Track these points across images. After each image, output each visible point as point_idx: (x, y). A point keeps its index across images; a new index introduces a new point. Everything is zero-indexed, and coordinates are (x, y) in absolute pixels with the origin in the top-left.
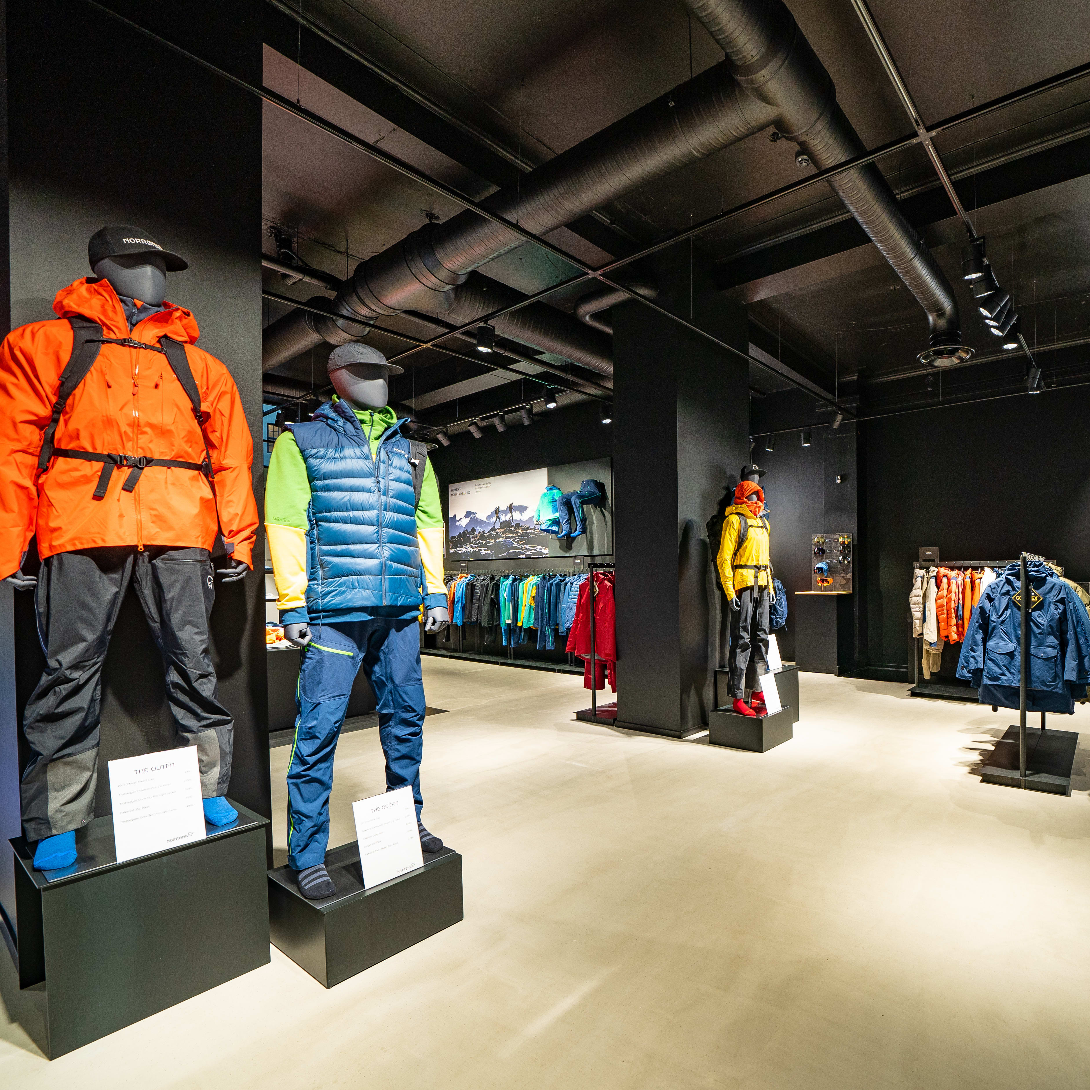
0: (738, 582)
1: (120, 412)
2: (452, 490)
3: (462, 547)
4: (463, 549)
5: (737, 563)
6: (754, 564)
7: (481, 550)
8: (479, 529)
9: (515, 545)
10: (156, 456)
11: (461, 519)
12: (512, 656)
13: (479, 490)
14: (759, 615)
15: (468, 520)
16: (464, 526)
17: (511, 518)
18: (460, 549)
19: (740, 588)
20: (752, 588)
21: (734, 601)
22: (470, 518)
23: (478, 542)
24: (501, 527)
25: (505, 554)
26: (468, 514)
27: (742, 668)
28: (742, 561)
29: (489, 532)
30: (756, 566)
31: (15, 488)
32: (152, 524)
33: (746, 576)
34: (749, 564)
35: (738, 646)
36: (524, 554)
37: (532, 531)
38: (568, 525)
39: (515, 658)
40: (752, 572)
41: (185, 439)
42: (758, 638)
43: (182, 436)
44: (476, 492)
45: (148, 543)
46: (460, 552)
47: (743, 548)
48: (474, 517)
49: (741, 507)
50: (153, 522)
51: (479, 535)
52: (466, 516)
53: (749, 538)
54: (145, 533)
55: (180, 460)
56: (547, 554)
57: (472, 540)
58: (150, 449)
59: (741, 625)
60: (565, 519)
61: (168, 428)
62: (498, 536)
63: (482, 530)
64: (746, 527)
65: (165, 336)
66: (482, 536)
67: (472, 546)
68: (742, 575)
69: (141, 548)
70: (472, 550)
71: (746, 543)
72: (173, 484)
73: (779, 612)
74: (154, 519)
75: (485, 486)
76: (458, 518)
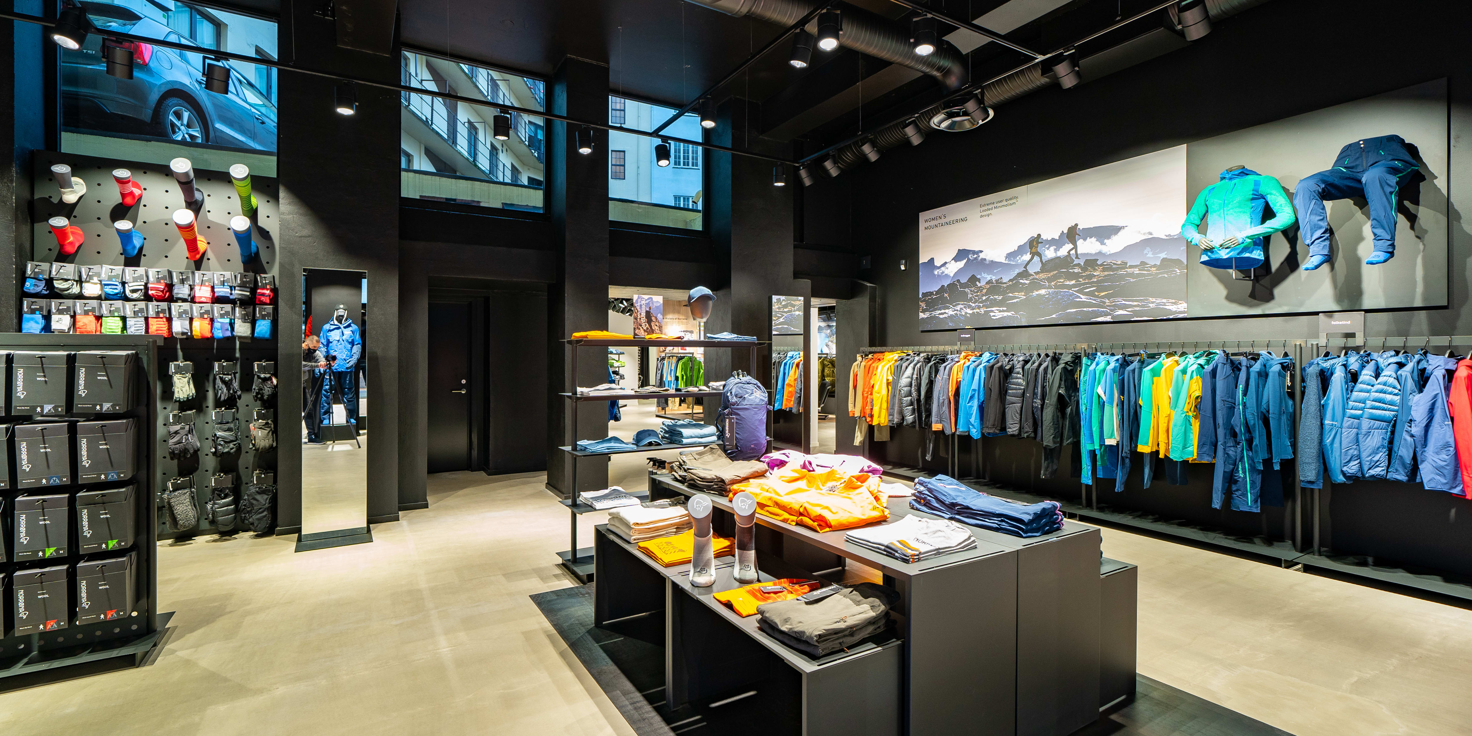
2: (926, 221)
3: (948, 308)
4: (950, 312)
7: (992, 311)
8: (986, 277)
9: (1084, 298)
11: (946, 263)
12: (1094, 504)
13: (989, 212)
15: (961, 264)
16: (952, 275)
17: (1073, 252)
18: (943, 311)
22: (965, 261)
23: (984, 298)
24: (1043, 270)
25: (1054, 316)
26: (961, 254)
29: (1011, 280)
36: (1109, 314)
37: (1136, 271)
38: (1327, 243)
39: (1101, 509)
44: (982, 216)
46: (941, 316)
48: (976, 259)
51: (988, 286)
52: (956, 259)
56: (1184, 312)
57: (969, 296)
60: (1321, 227)
62: (1036, 285)
63: (994, 278)
66: (995, 287)
67: (970, 307)
70: (969, 311)
75: (1005, 203)
76: (937, 263)
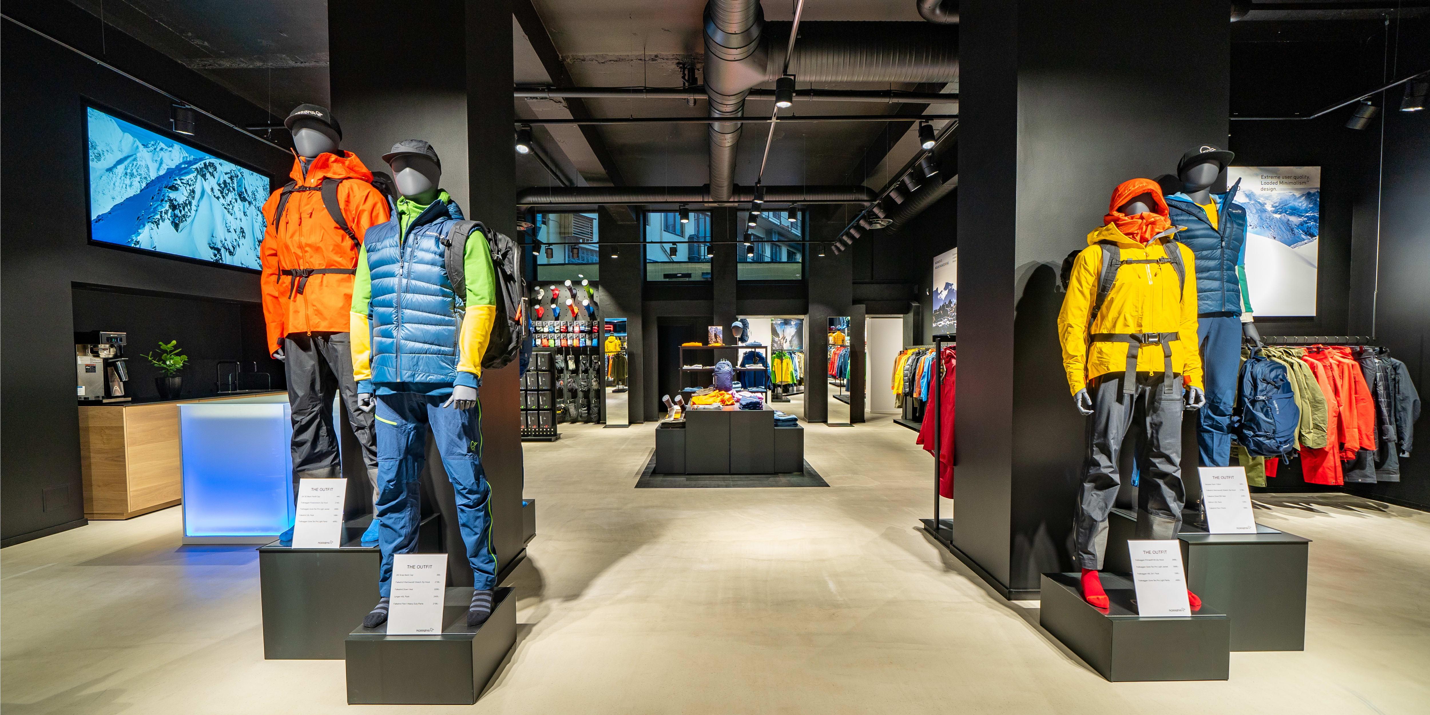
0: (1093, 364)
1: (291, 239)
2: (936, 263)
5: (1095, 331)
6: (1132, 330)
10: (317, 267)
11: (942, 291)
14: (1151, 427)
15: (946, 292)
16: (943, 299)
18: (940, 322)
19: (1097, 375)
20: (1120, 376)
21: (1080, 397)
26: (947, 286)
27: (1095, 517)
28: (1103, 327)
30: (1133, 337)
31: (271, 298)
32: (315, 316)
33: (1107, 355)
34: (1118, 331)
35: (1086, 478)
40: (1124, 347)
41: (334, 252)
42: (1151, 468)
43: (331, 250)
45: (315, 330)
46: (939, 326)
47: (1106, 303)
49: (1107, 230)
50: (316, 315)
52: (946, 289)
53: (1118, 284)
54: (311, 323)
55: (333, 267)
57: (949, 313)
58: (311, 262)
59: (1095, 442)
61: (318, 245)
64: (1114, 265)
65: (325, 178)
67: (949, 320)
68: (1101, 352)
69: (309, 334)
70: (949, 323)
71: (1111, 295)
72: (327, 286)
73: (1263, 425)
74: (316, 312)
76: (939, 291)
